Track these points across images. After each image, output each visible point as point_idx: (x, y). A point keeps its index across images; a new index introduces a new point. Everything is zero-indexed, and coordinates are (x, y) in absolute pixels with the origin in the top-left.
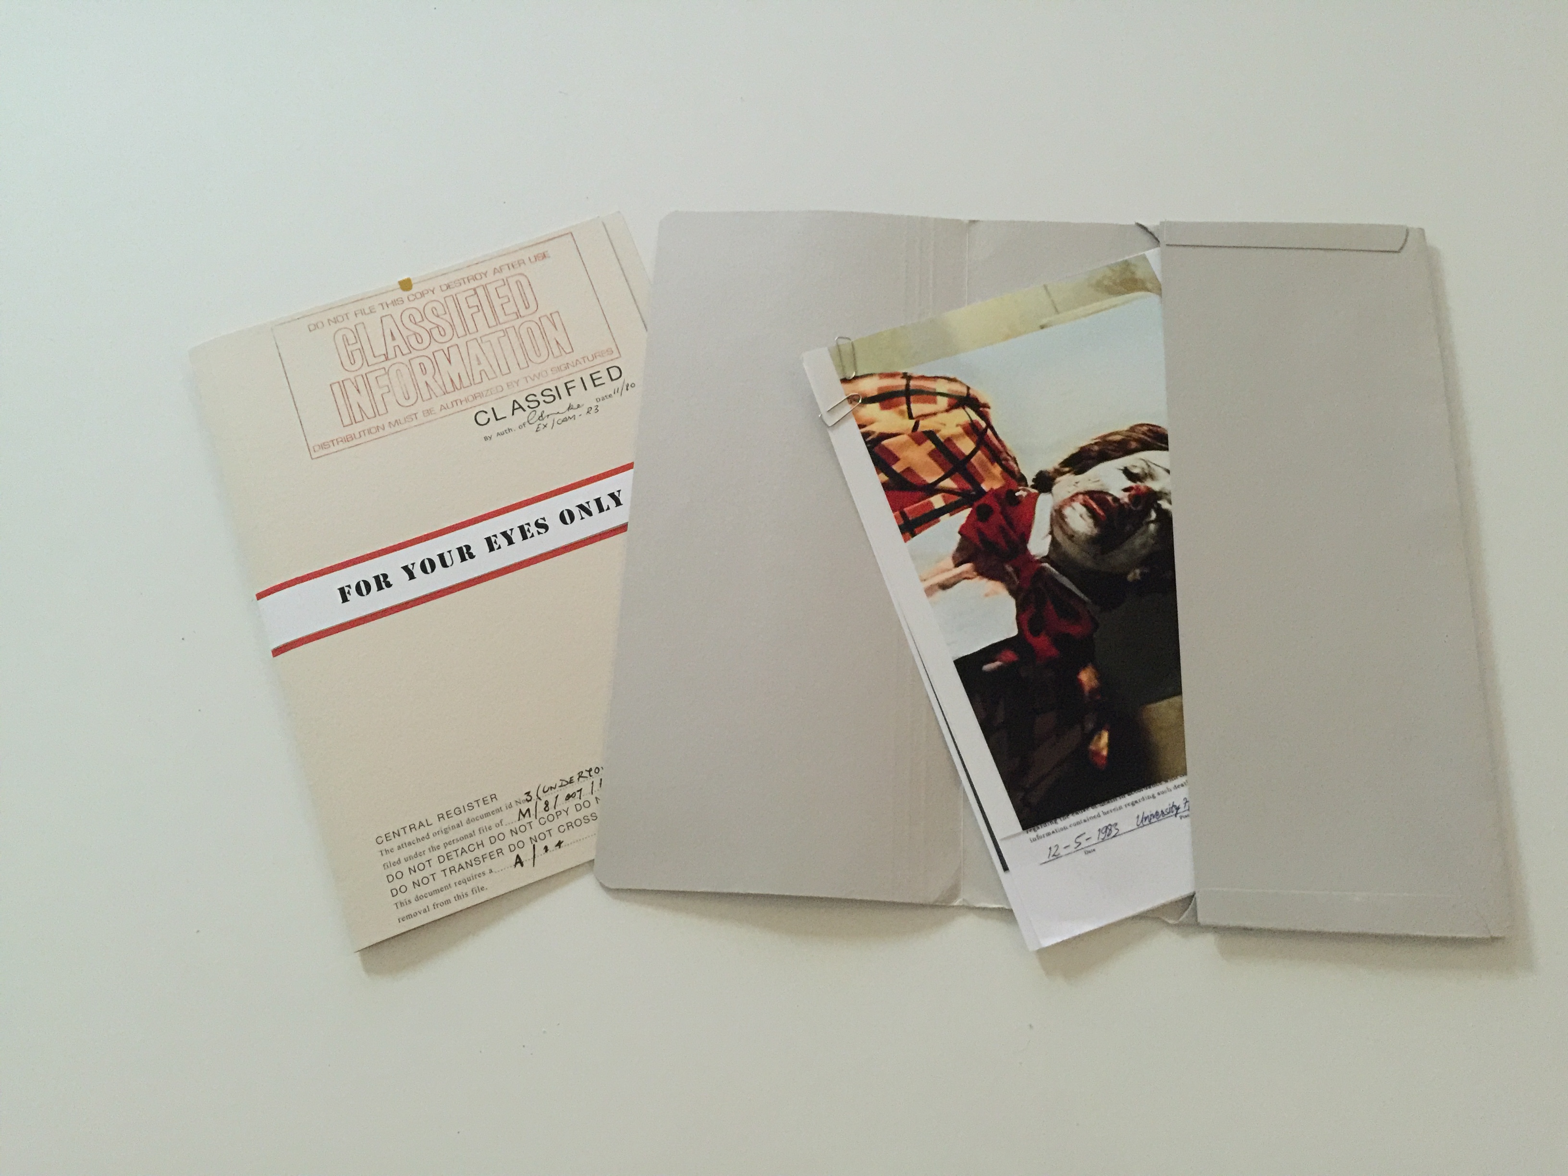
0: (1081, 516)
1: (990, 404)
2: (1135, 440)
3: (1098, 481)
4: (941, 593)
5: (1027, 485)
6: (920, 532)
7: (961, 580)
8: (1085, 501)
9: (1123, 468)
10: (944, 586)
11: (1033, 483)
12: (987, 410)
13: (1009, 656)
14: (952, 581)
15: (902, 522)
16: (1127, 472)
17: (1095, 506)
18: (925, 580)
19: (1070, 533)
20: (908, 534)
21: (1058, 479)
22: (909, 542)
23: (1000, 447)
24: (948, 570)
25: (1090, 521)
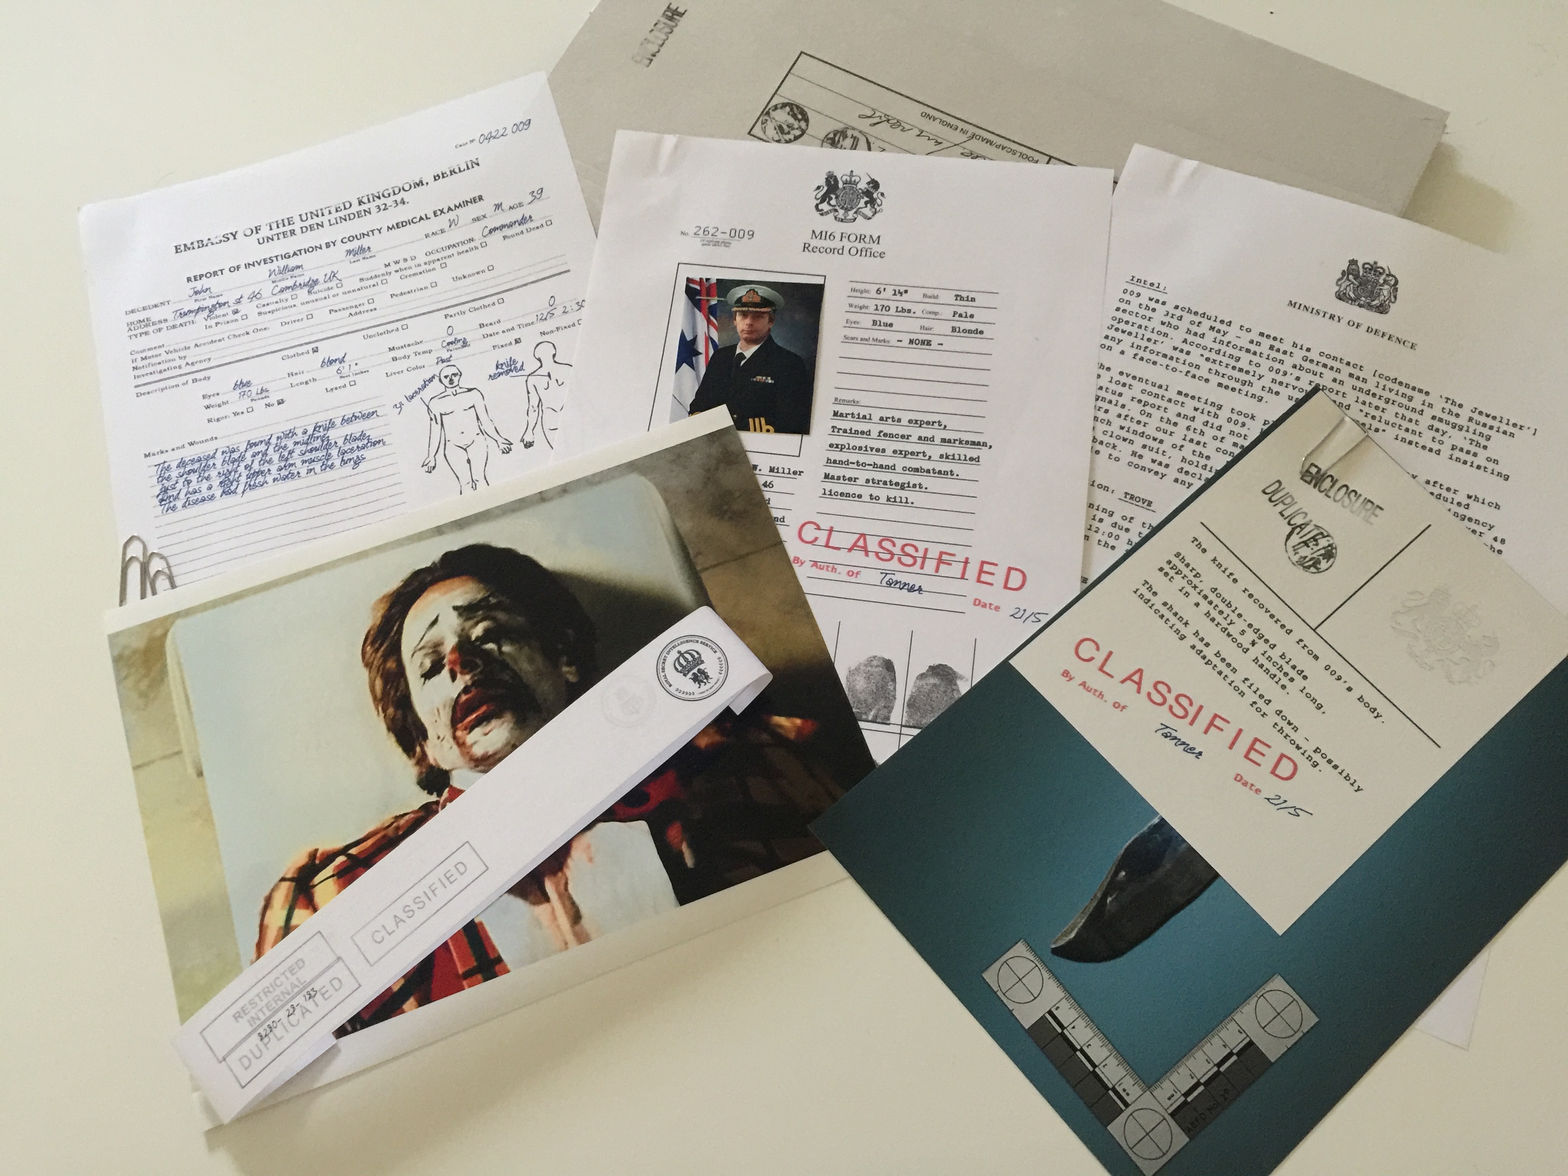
3: (438, 711)
21: (432, 761)
23: (378, 836)
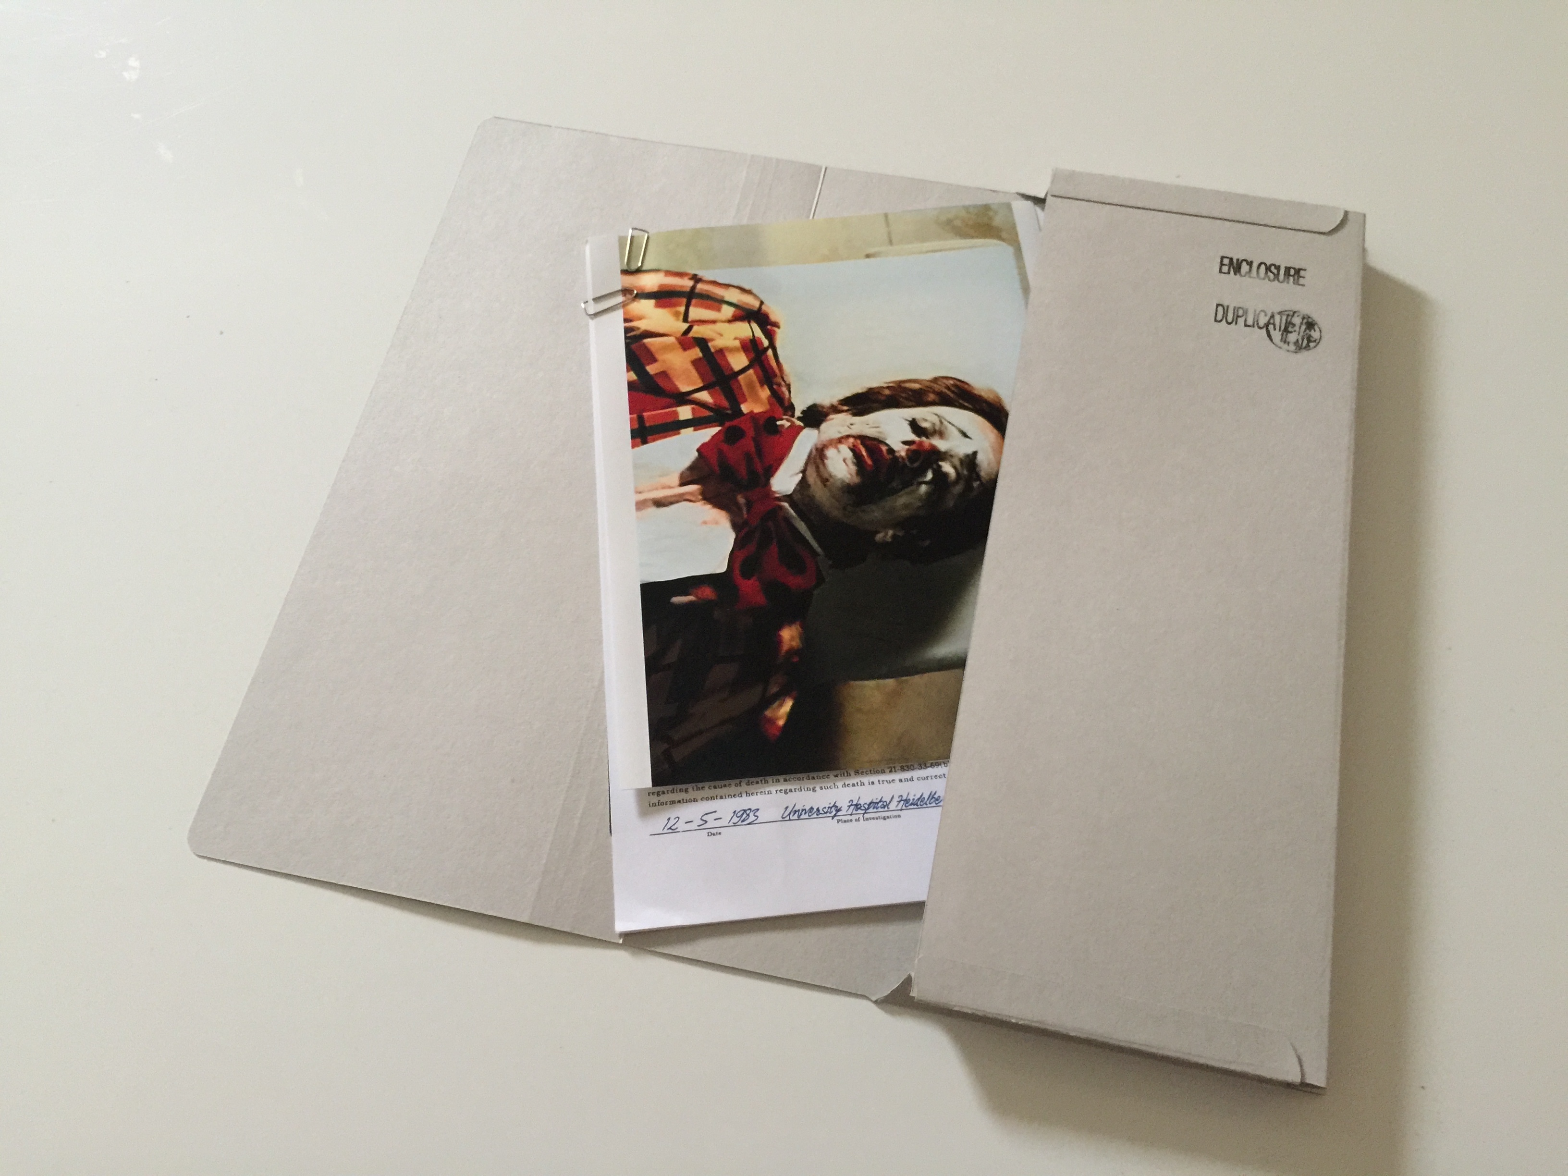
0: (844, 460)
1: (782, 324)
2: (934, 392)
3: (878, 427)
4: (653, 510)
5: (793, 416)
6: (654, 440)
7: (680, 502)
8: (854, 446)
9: (911, 419)
10: (659, 503)
11: (801, 415)
12: (776, 329)
13: (708, 593)
14: (673, 499)
15: (636, 426)
16: (914, 425)
17: (864, 453)
18: (640, 493)
19: (826, 476)
20: (639, 440)
21: (831, 416)
22: (637, 449)
23: (777, 371)
24: (670, 487)
25: (853, 468)
